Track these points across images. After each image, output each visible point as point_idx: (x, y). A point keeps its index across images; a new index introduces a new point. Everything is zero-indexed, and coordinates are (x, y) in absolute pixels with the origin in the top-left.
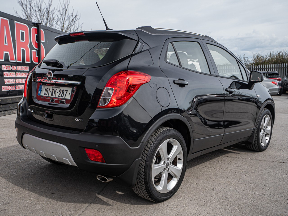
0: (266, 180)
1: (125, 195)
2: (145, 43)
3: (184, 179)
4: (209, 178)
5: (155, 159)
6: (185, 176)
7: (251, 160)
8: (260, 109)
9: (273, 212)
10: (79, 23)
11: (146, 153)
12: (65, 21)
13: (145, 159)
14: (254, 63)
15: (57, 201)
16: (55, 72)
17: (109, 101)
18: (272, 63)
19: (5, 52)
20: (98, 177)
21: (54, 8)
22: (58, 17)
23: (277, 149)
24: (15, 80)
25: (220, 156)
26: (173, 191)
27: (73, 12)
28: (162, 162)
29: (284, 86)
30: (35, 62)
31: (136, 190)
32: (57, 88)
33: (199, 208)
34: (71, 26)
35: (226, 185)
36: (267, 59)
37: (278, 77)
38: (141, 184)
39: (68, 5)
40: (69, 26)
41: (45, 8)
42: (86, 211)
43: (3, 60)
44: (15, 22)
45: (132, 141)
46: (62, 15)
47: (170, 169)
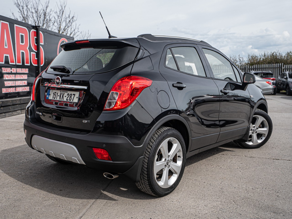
0: (259, 175)
1: (128, 191)
2: (146, 50)
3: (183, 175)
4: (207, 174)
5: (156, 157)
6: (184, 173)
7: (246, 157)
8: (253, 108)
9: (265, 203)
10: (76, 24)
11: (148, 151)
12: (62, 22)
13: (148, 156)
14: (249, 62)
15: (65, 197)
16: (63, 77)
17: (114, 104)
18: (266, 63)
19: (5, 55)
20: (105, 174)
21: (51, 9)
22: (55, 18)
23: (270, 146)
24: (14, 83)
25: (216, 154)
26: (173, 186)
27: (70, 13)
28: (163, 160)
29: (279, 86)
30: (34, 64)
31: (139, 185)
32: (65, 92)
33: (197, 201)
34: (68, 27)
35: (222, 180)
36: (262, 59)
37: (272, 77)
38: (144, 180)
39: (65, 7)
40: (66, 28)
41: (41, 10)
42: (93, 206)
43: (4, 63)
44: (15, 25)
45: (136, 141)
46: (59, 16)
47: (171, 165)
